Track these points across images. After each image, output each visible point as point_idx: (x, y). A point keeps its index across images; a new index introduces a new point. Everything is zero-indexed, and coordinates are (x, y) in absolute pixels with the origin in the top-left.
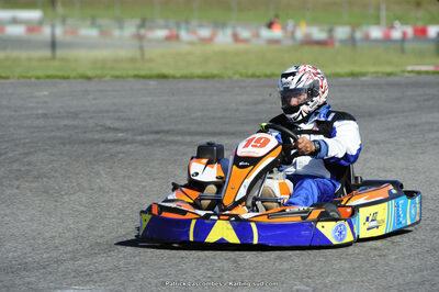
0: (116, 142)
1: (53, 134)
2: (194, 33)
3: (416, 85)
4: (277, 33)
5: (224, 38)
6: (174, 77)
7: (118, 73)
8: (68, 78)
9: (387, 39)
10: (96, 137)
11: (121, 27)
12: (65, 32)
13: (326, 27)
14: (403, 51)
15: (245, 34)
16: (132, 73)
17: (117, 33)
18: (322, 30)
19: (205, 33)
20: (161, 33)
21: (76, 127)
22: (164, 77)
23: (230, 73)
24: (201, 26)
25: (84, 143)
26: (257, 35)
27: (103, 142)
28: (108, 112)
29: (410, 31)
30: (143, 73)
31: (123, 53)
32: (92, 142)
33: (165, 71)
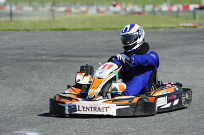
0: (42, 60)
1: (12, 57)
2: (78, 8)
3: (184, 33)
4: (118, 8)
5: (92, 11)
6: (69, 30)
7: (42, 28)
8: (18, 30)
9: (170, 11)
10: (32, 58)
11: (43, 6)
12: (17, 9)
13: (141, 5)
14: (178, 16)
15: (102, 9)
16: (49, 28)
17: (41, 9)
18: (139, 7)
19: (83, 8)
20: (62, 9)
21: (23, 54)
22: (64, 29)
23: (96, 27)
24: (81, 5)
25: (26, 61)
26: (108, 9)
27: (36, 60)
28: (38, 46)
29: (181, 7)
30: (54, 28)
31: (44, 18)
32: (30, 60)
33: (65, 27)
